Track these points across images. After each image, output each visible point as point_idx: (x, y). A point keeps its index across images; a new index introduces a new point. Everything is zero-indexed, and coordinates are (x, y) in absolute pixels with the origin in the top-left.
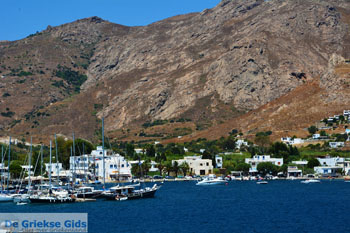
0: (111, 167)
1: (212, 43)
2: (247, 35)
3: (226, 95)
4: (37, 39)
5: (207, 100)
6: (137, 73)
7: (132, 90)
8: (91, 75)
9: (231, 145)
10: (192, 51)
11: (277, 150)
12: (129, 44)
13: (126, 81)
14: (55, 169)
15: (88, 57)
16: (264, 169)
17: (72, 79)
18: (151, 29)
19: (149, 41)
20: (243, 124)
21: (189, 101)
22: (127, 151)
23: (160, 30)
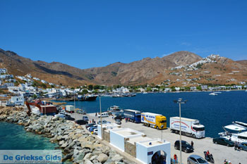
0: (125, 90)
1: (141, 67)
2: (148, 65)
3: (145, 76)
4: (108, 66)
5: (141, 78)
6: (127, 73)
7: (126, 76)
8: (118, 73)
9: (146, 86)
10: (138, 68)
11: (157, 87)
12: (126, 67)
13: (125, 74)
14: (114, 91)
15: (118, 70)
16: (155, 91)
17: (115, 74)
19: (129, 66)
20: (148, 82)
21: (137, 78)
22: (127, 87)
23: (132, 64)
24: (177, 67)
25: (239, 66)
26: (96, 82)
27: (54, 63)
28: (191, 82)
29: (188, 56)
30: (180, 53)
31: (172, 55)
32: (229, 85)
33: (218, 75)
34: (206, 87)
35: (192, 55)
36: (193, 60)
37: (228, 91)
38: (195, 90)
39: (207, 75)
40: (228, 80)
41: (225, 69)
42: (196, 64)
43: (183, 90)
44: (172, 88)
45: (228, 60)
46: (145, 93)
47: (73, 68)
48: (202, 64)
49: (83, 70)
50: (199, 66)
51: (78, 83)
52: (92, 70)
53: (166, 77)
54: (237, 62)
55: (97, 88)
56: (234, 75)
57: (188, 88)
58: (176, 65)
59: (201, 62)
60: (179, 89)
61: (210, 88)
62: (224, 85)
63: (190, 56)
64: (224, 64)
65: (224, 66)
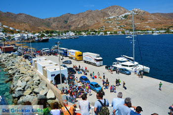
0: (72, 34)
1: (85, 17)
2: (90, 15)
3: (87, 24)
4: (61, 16)
5: (85, 25)
6: (75, 21)
7: (74, 24)
8: (69, 21)
9: (88, 31)
10: (83, 18)
11: (94, 31)
12: (74, 17)
13: (73, 22)
14: (64, 34)
15: (68, 19)
16: (93, 34)
17: (66, 22)
18: (77, 15)
19: (76, 16)
20: (90, 28)
21: (82, 25)
22: (74, 32)
23: (78, 15)
24: (110, 17)
25: (153, 17)
26: (52, 28)
27: (20, 14)
28: (119, 28)
29: (118, 9)
30: (113, 7)
31: (107, 8)
32: (145, 30)
33: (138, 24)
34: (128, 31)
35: (122, 9)
36: (122, 12)
37: (142, 34)
38: (120, 33)
39: (131, 23)
40: (144, 27)
41: (143, 19)
42: (123, 15)
43: (112, 34)
44: (105, 32)
45: (146, 13)
46: (86, 35)
47: (35, 17)
48: (128, 15)
49: (43, 20)
50: (126, 17)
51: (39, 29)
52: (49, 20)
53: (102, 24)
54: (152, 14)
55: (52, 32)
56: (149, 24)
57: (116, 33)
58: (110, 16)
59: (127, 14)
60: (109, 32)
61: (131, 32)
62: (141, 30)
63: (120, 9)
64: (143, 16)
65: (143, 17)
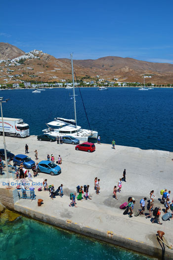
25: (61, 64)
28: (13, 79)
29: (9, 49)
32: (51, 82)
33: (40, 72)
34: (29, 84)
35: (14, 48)
36: (14, 54)
37: (51, 88)
38: (18, 87)
39: (30, 72)
40: (50, 77)
41: (48, 67)
42: (18, 59)
43: (4, 88)
45: (50, 57)
48: (25, 59)
50: (21, 61)
54: (59, 59)
56: (56, 73)
57: (10, 86)
59: (23, 57)
61: (33, 85)
62: (47, 83)
63: (12, 50)
64: (47, 61)
65: (46, 63)
